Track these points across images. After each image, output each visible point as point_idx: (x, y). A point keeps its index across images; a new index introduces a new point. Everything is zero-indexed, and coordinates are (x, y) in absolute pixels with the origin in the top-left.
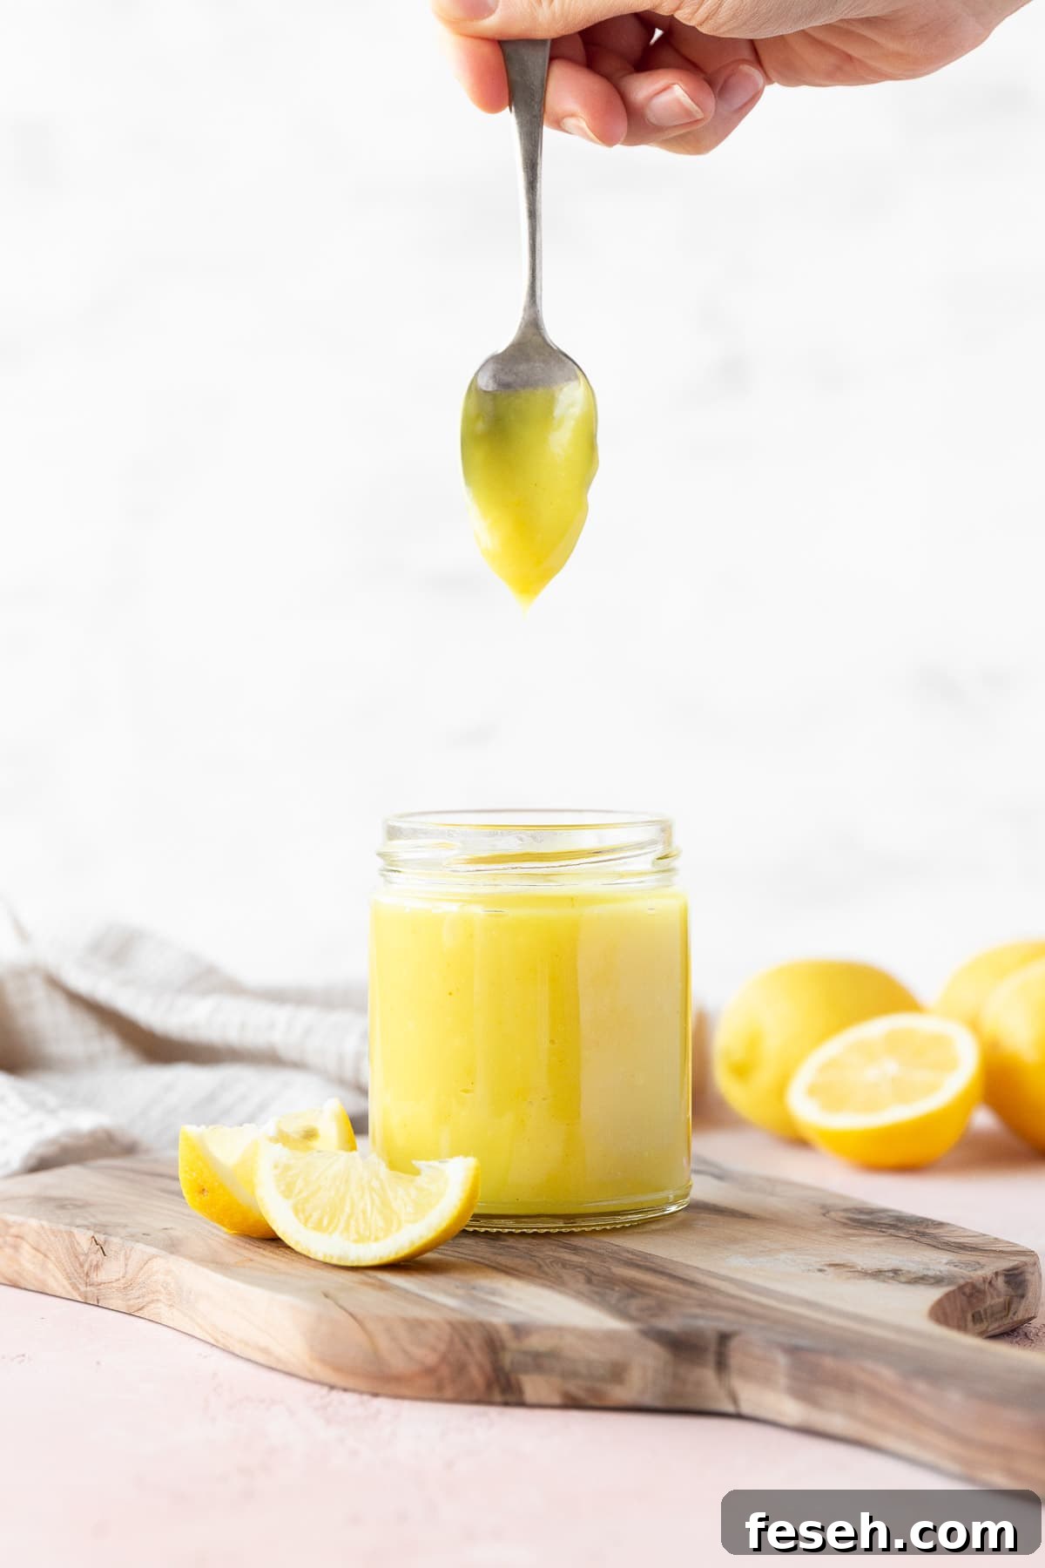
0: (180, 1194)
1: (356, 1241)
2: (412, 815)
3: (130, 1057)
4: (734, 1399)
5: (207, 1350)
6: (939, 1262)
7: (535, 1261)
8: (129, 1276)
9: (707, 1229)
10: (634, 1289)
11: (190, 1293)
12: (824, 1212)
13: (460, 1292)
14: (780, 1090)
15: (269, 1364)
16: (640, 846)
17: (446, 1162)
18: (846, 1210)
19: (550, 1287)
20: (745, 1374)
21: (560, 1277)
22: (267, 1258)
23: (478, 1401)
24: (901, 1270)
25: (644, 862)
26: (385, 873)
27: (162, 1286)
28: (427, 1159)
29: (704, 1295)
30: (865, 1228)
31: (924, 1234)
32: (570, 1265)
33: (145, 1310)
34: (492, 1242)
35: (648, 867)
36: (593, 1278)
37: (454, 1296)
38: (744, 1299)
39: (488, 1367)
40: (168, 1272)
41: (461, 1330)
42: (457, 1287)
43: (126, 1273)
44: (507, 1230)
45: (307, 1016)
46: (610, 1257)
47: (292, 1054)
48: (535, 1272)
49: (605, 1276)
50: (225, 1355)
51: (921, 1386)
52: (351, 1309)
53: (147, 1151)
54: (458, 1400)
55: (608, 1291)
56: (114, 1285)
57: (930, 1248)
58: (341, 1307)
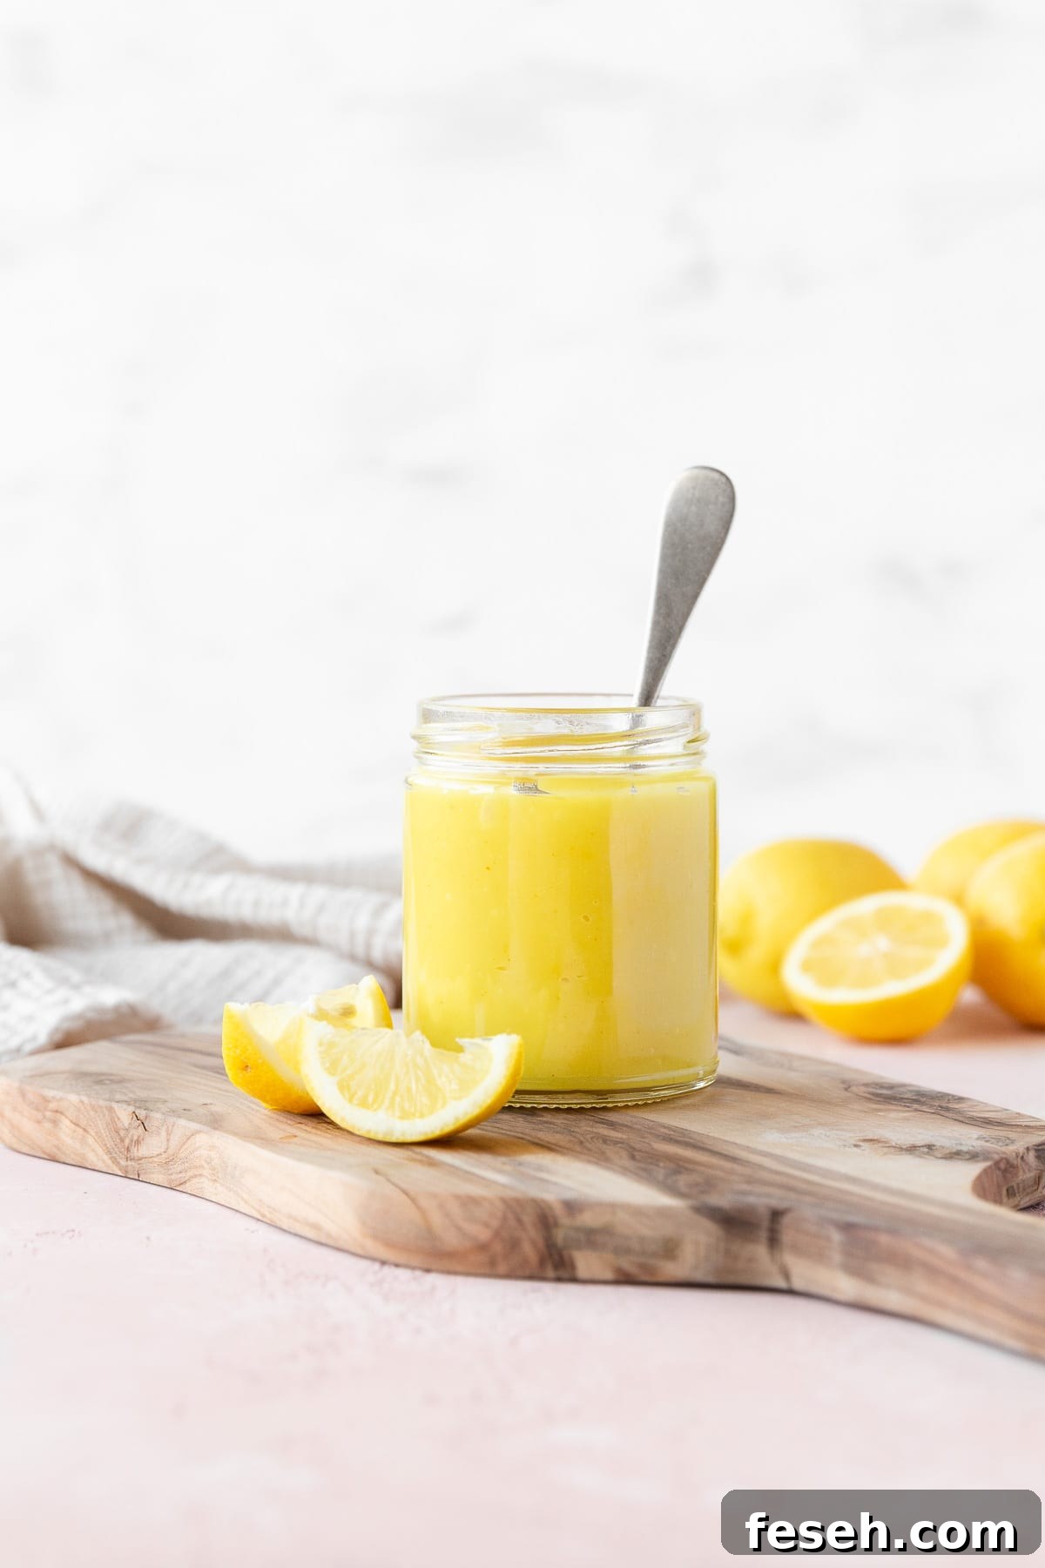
0: (220, 1071)
1: (402, 1118)
2: (444, 698)
3: (144, 934)
4: (786, 1275)
5: (253, 1225)
6: (970, 1137)
7: (575, 1137)
8: (170, 1151)
9: (738, 1105)
10: (680, 1166)
11: (235, 1168)
12: (845, 1086)
13: (507, 1168)
14: (775, 966)
15: (316, 1238)
16: (672, 729)
17: (490, 1039)
18: (866, 1085)
19: (596, 1163)
20: (797, 1250)
21: (603, 1153)
22: (308, 1133)
23: (531, 1277)
24: (934, 1146)
25: (674, 746)
26: (421, 755)
27: (206, 1161)
28: (472, 1036)
29: (747, 1171)
30: (889, 1103)
31: (948, 1109)
32: (610, 1141)
33: (188, 1185)
34: (529, 1118)
35: (679, 750)
36: (636, 1153)
37: (500, 1171)
38: (794, 1177)
39: (541, 1243)
40: (213, 1147)
41: (514, 1207)
42: (504, 1163)
43: (168, 1148)
44: (542, 1106)
45: (319, 893)
46: (651, 1133)
47: (306, 931)
48: (578, 1148)
49: (646, 1152)
50: (272, 1230)
51: (982, 1264)
52: (404, 1186)
53: (170, 1026)
54: (510, 1275)
55: (651, 1167)
56: (155, 1159)
57: (957, 1123)
58: (393, 1184)
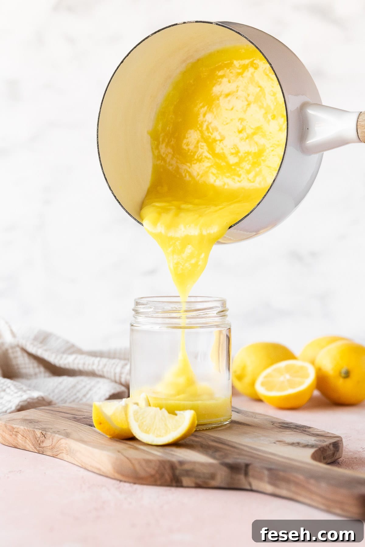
1: (157, 437)
3: (47, 374)
4: (250, 485)
6: (312, 440)
9: (237, 429)
10: (216, 449)
11: (74, 450)
12: (273, 423)
14: (253, 384)
16: (212, 308)
18: (279, 423)
19: (190, 449)
20: (254, 477)
21: (192, 446)
23: (168, 486)
24: (300, 443)
26: (135, 316)
27: (64, 448)
29: (239, 451)
30: (286, 429)
31: (305, 431)
32: (195, 442)
33: (58, 456)
35: (215, 315)
36: (203, 446)
37: (159, 452)
38: (252, 453)
39: (171, 474)
40: (66, 444)
41: (163, 463)
43: (52, 444)
45: (104, 360)
46: (207, 439)
47: (100, 373)
49: (207, 445)
51: (312, 481)
52: (127, 456)
53: (55, 404)
54: (162, 485)
55: (208, 450)
56: (48, 447)
57: (307, 435)
58: (124, 456)
